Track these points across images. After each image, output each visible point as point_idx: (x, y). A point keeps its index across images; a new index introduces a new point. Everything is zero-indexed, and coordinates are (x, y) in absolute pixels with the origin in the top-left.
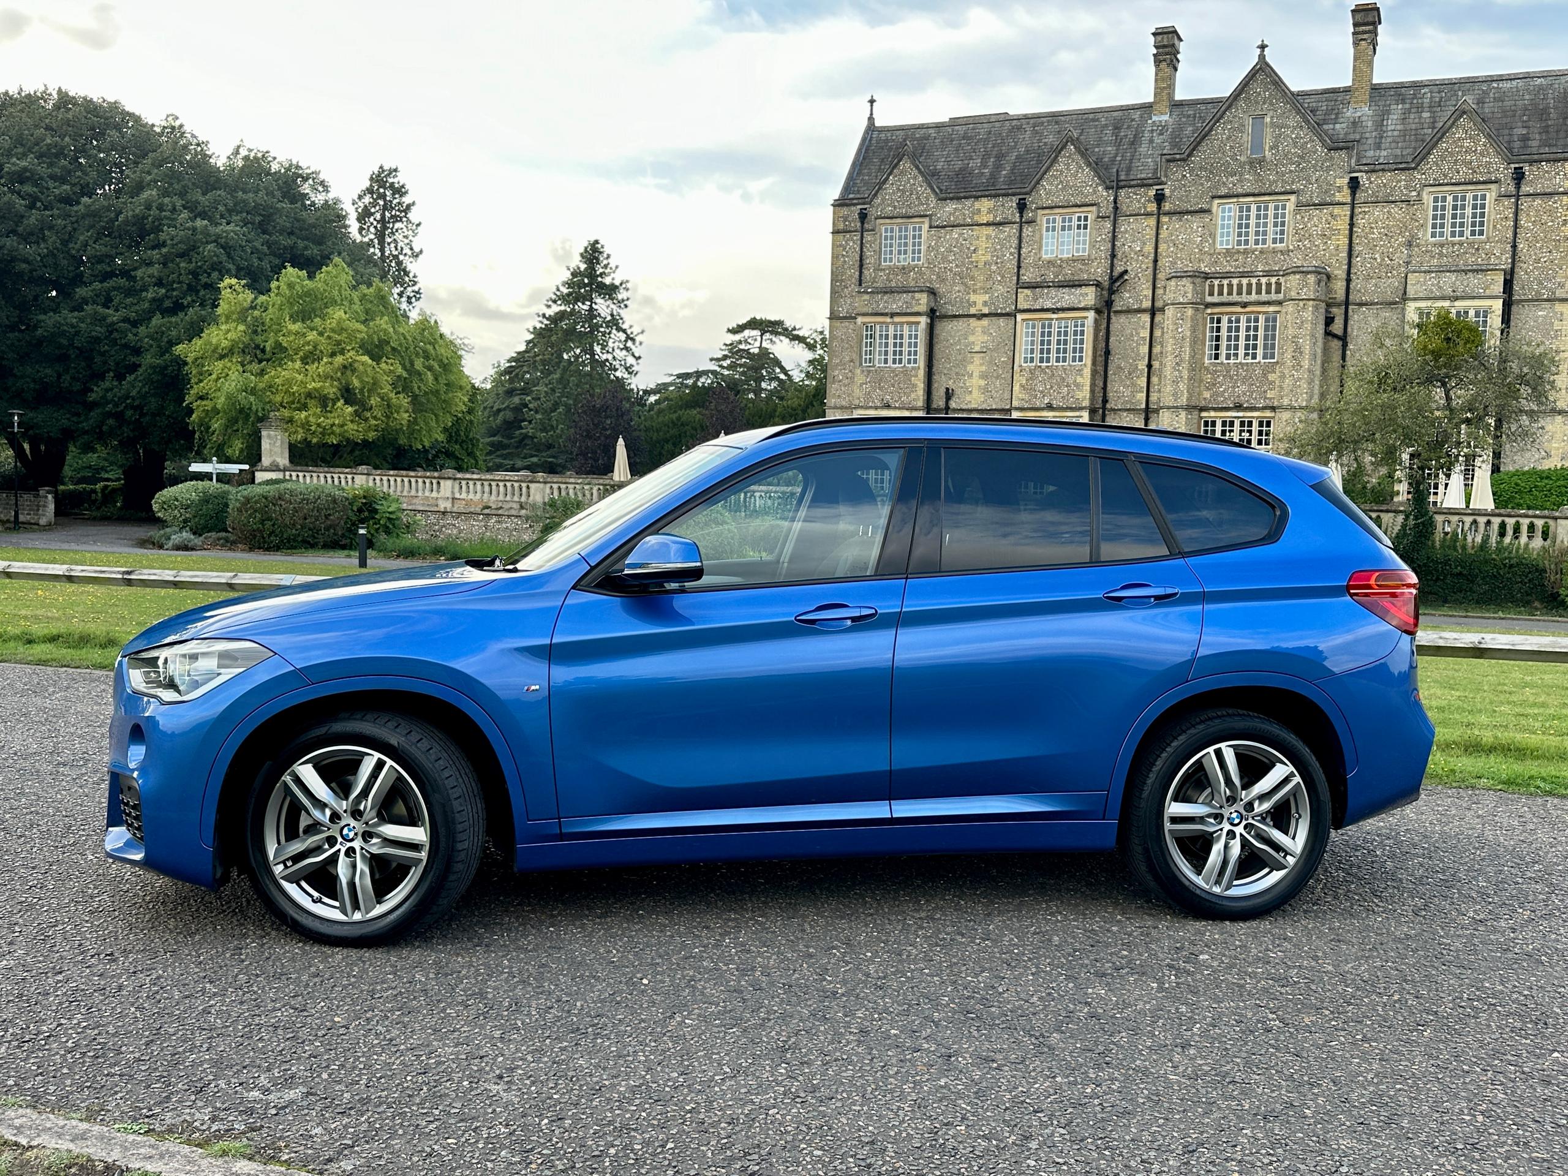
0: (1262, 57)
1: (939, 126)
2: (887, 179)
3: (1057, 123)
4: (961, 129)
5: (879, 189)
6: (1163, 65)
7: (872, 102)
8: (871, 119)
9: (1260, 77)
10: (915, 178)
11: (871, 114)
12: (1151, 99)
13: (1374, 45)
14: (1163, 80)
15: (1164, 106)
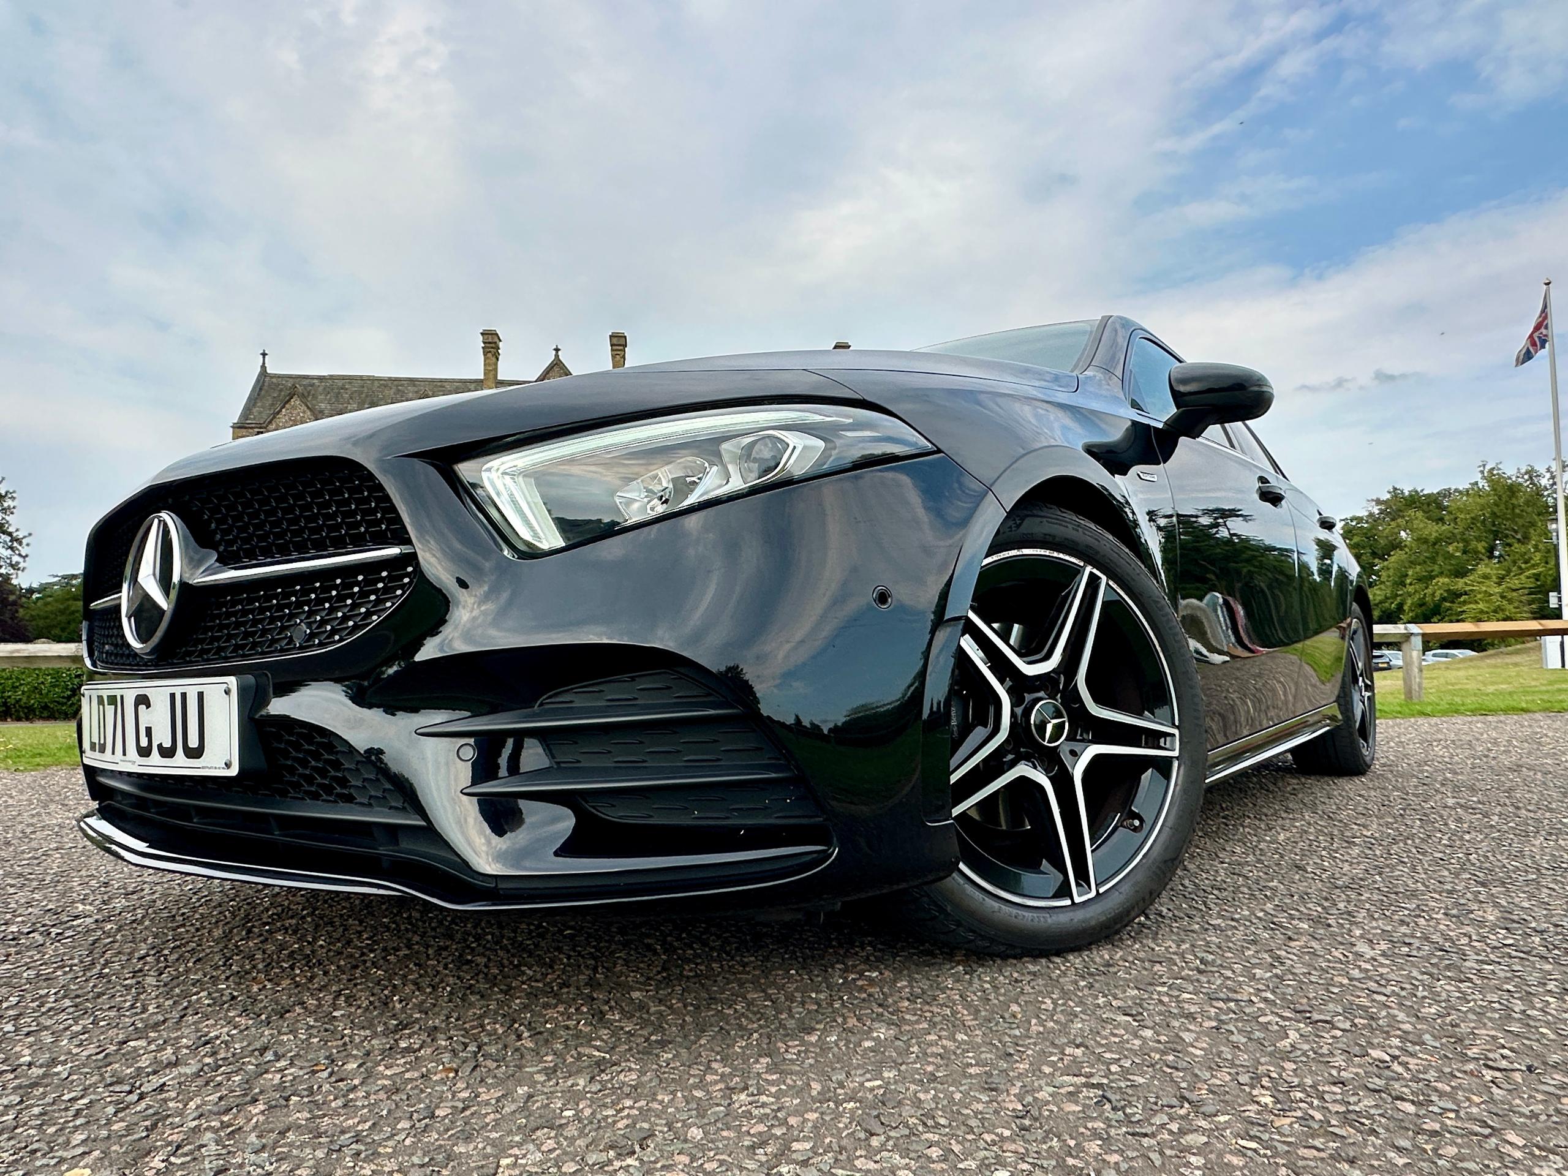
0: (557, 356)
1: (321, 379)
2: (280, 411)
3: (414, 385)
4: (340, 383)
5: (274, 417)
6: (489, 355)
7: (264, 355)
8: (263, 366)
9: (556, 369)
10: (304, 412)
11: (264, 363)
12: (482, 377)
13: (624, 357)
14: (489, 365)
15: (491, 383)
